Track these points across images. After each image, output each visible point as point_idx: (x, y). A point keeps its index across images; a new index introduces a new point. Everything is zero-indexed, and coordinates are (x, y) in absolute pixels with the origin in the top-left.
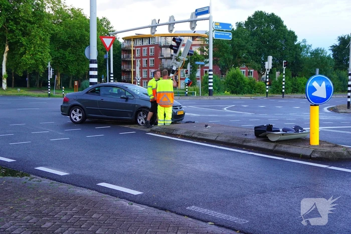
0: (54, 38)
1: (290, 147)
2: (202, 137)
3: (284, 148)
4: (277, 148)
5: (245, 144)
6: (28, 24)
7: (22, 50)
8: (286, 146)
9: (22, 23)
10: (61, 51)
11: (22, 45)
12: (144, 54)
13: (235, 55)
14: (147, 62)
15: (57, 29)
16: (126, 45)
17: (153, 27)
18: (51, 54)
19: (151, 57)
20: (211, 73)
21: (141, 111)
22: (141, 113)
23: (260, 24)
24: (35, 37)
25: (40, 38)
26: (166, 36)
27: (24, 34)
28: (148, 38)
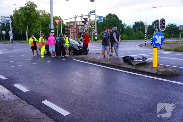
0: (43, 23)
1: (144, 69)
2: (99, 62)
3: (141, 68)
4: (137, 69)
5: (120, 66)
6: (34, 19)
7: (32, 27)
8: (142, 68)
9: (32, 19)
10: (45, 27)
11: (32, 26)
12: (73, 28)
13: (103, 28)
14: (74, 30)
15: (44, 20)
16: (67, 25)
17: (75, 18)
18: (42, 29)
19: (75, 29)
20: (96, 33)
21: (71, 49)
22: (71, 50)
23: (110, 18)
24: (36, 23)
25: (38, 23)
26: (80, 22)
27: (33, 22)
28: (74, 22)
